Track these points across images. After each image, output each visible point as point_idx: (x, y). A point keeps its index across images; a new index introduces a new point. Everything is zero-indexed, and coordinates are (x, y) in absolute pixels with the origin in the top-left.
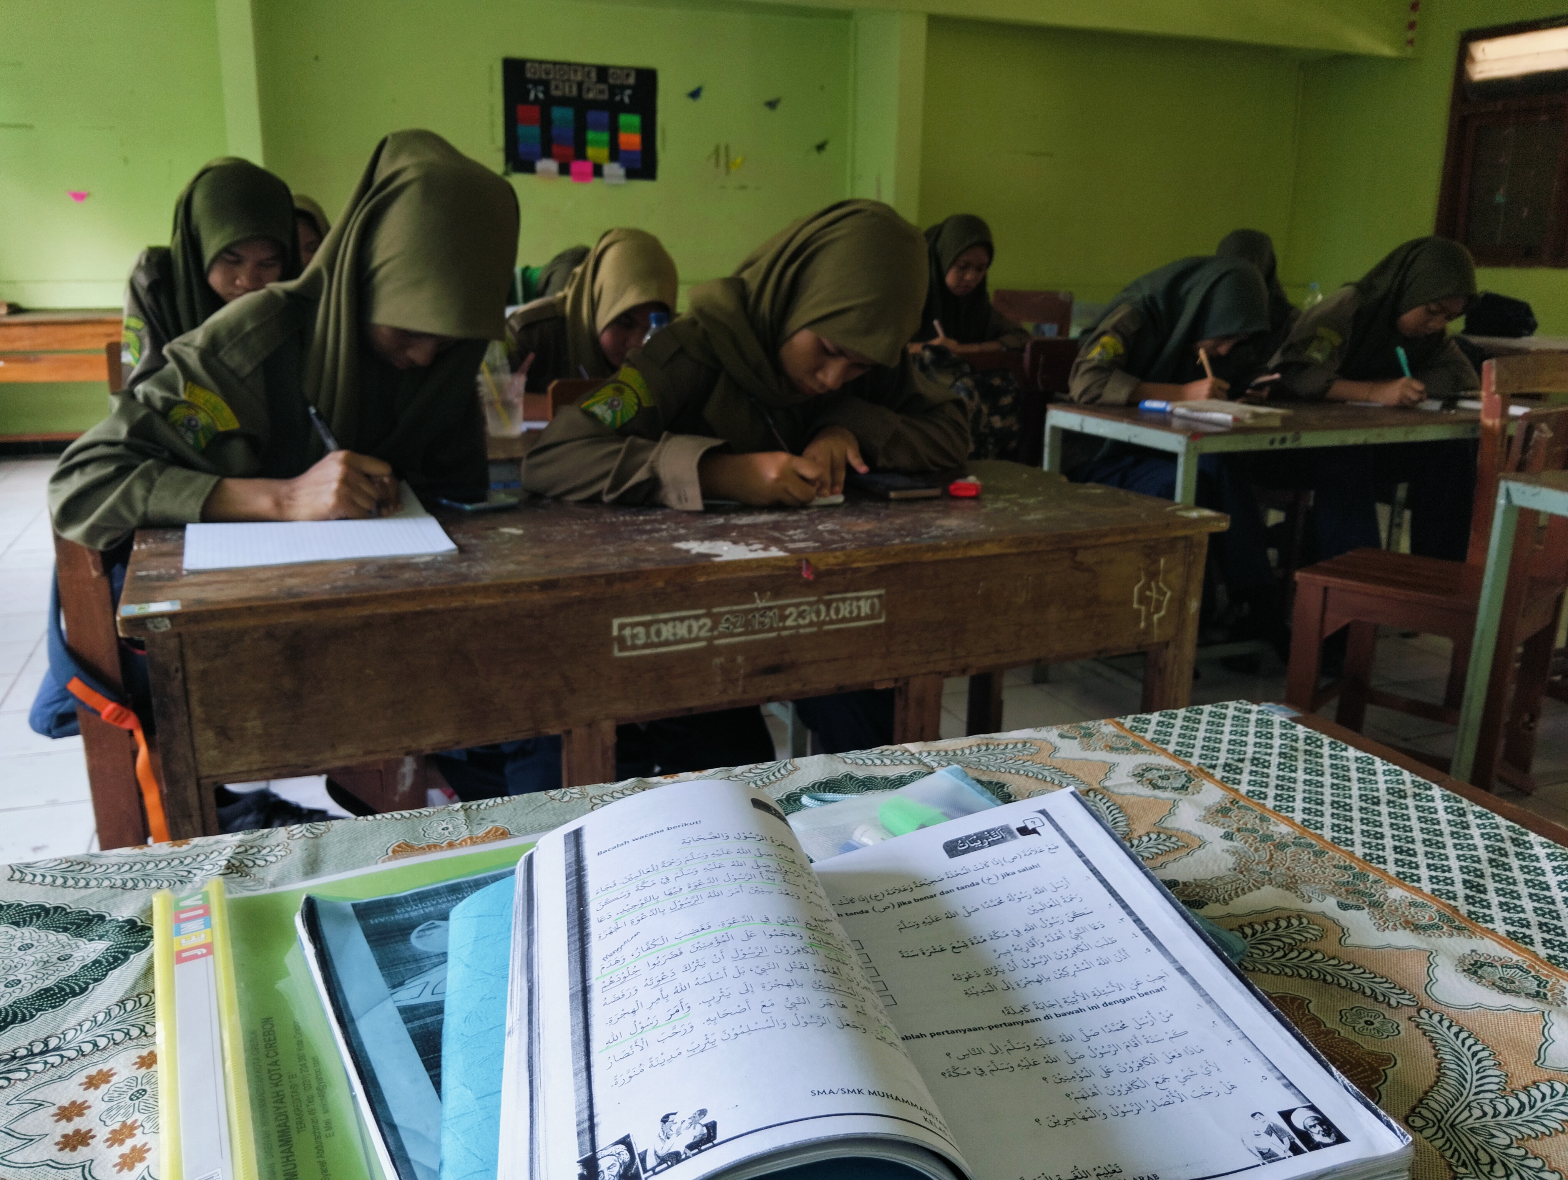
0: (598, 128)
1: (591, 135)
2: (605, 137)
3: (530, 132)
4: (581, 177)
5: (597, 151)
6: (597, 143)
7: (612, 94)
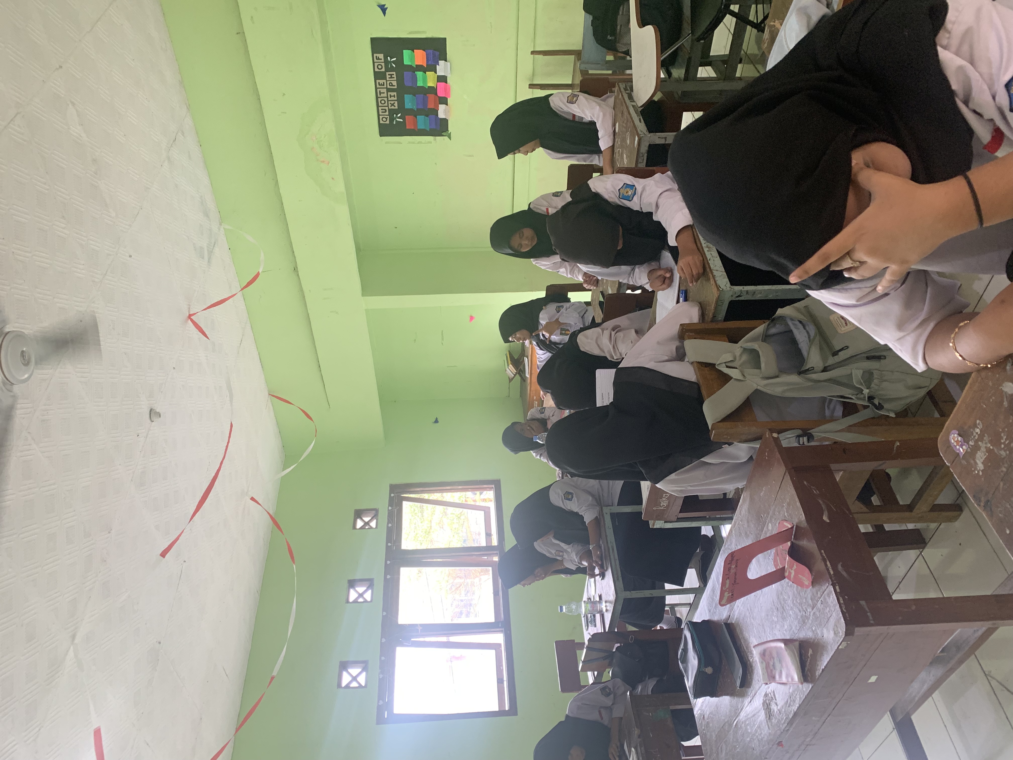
0: (415, 79)
1: (420, 84)
2: (419, 74)
3: (422, 122)
4: (447, 90)
5: (430, 80)
6: (425, 80)
7: (392, 69)
